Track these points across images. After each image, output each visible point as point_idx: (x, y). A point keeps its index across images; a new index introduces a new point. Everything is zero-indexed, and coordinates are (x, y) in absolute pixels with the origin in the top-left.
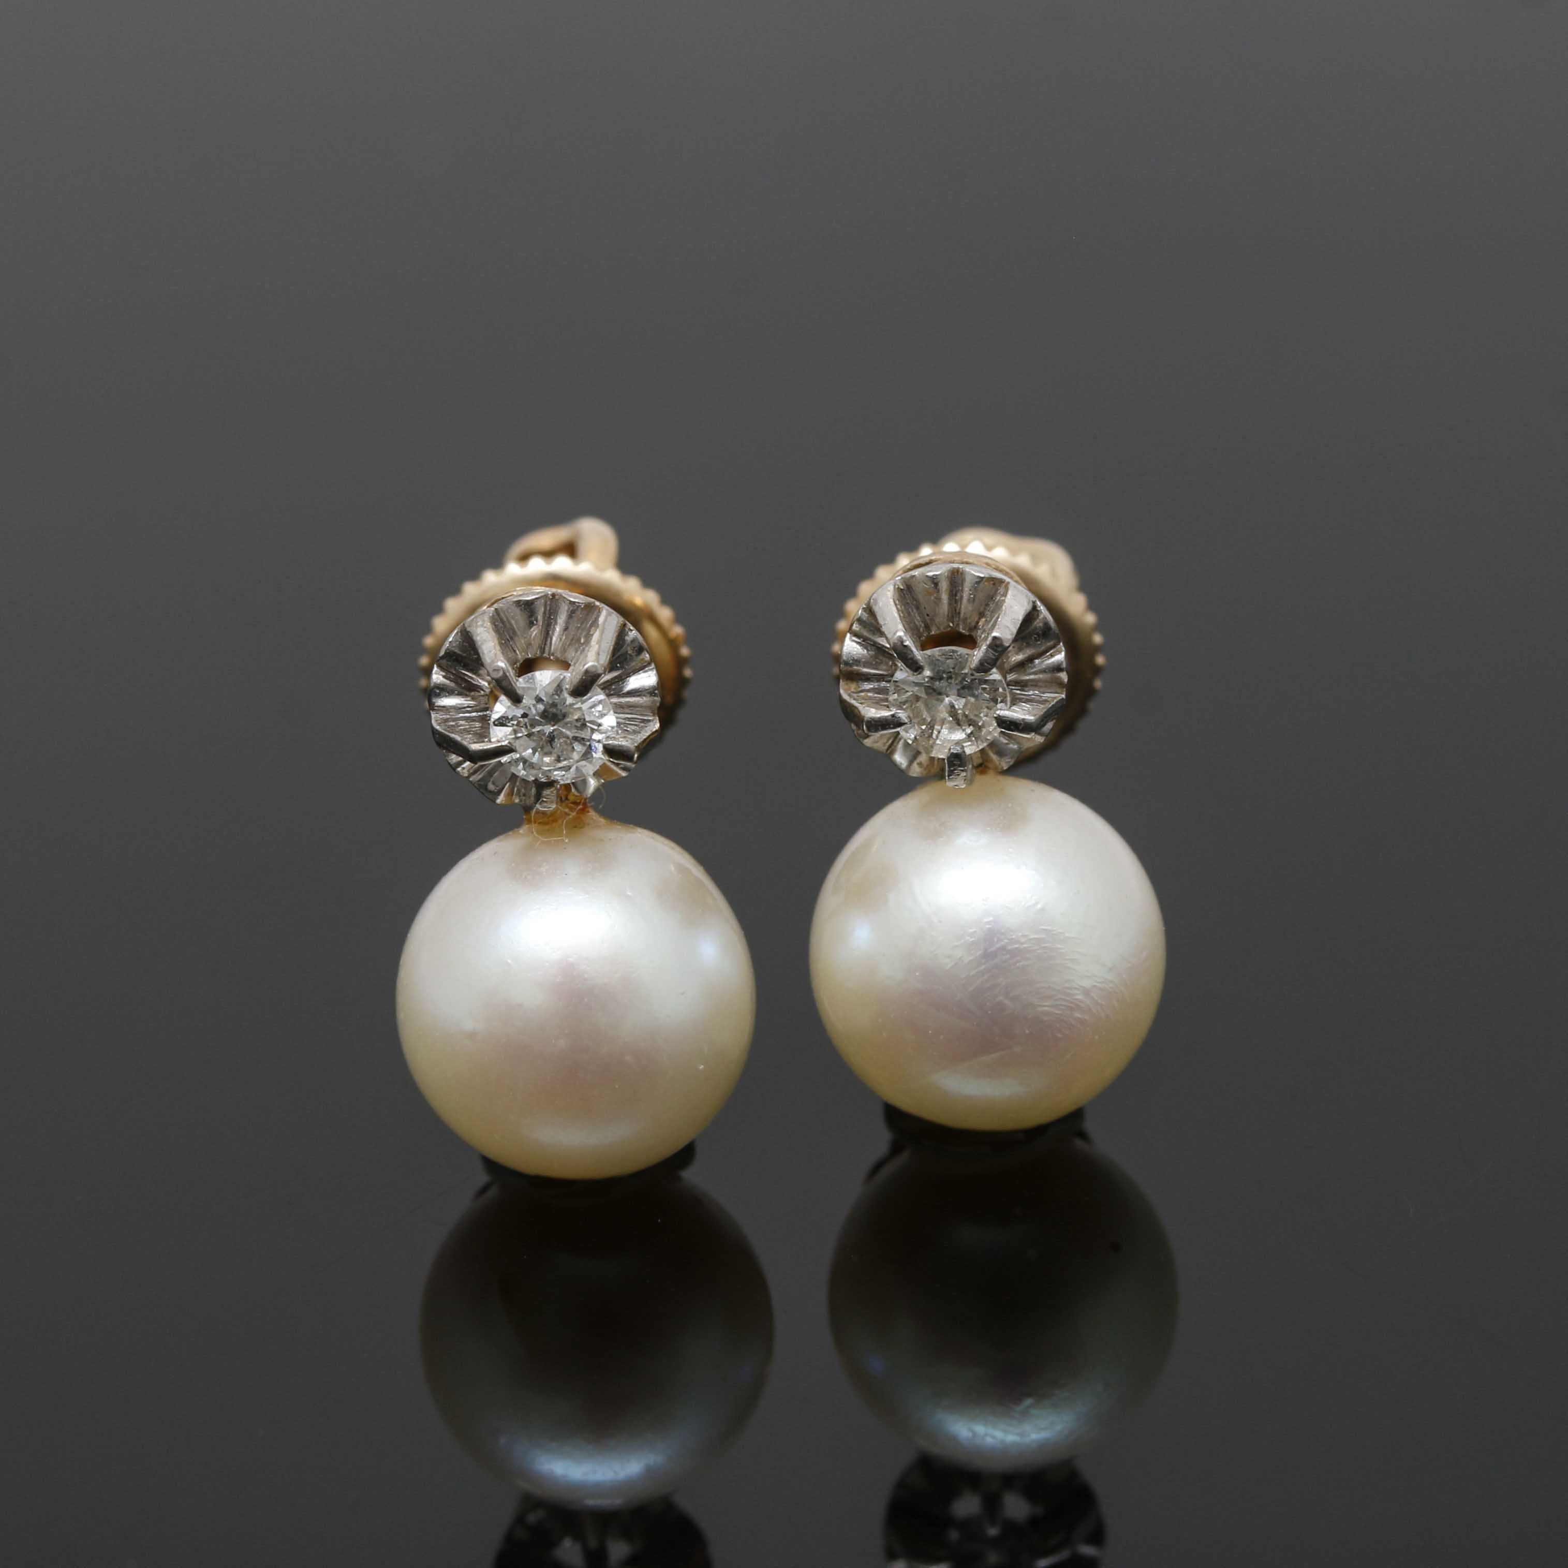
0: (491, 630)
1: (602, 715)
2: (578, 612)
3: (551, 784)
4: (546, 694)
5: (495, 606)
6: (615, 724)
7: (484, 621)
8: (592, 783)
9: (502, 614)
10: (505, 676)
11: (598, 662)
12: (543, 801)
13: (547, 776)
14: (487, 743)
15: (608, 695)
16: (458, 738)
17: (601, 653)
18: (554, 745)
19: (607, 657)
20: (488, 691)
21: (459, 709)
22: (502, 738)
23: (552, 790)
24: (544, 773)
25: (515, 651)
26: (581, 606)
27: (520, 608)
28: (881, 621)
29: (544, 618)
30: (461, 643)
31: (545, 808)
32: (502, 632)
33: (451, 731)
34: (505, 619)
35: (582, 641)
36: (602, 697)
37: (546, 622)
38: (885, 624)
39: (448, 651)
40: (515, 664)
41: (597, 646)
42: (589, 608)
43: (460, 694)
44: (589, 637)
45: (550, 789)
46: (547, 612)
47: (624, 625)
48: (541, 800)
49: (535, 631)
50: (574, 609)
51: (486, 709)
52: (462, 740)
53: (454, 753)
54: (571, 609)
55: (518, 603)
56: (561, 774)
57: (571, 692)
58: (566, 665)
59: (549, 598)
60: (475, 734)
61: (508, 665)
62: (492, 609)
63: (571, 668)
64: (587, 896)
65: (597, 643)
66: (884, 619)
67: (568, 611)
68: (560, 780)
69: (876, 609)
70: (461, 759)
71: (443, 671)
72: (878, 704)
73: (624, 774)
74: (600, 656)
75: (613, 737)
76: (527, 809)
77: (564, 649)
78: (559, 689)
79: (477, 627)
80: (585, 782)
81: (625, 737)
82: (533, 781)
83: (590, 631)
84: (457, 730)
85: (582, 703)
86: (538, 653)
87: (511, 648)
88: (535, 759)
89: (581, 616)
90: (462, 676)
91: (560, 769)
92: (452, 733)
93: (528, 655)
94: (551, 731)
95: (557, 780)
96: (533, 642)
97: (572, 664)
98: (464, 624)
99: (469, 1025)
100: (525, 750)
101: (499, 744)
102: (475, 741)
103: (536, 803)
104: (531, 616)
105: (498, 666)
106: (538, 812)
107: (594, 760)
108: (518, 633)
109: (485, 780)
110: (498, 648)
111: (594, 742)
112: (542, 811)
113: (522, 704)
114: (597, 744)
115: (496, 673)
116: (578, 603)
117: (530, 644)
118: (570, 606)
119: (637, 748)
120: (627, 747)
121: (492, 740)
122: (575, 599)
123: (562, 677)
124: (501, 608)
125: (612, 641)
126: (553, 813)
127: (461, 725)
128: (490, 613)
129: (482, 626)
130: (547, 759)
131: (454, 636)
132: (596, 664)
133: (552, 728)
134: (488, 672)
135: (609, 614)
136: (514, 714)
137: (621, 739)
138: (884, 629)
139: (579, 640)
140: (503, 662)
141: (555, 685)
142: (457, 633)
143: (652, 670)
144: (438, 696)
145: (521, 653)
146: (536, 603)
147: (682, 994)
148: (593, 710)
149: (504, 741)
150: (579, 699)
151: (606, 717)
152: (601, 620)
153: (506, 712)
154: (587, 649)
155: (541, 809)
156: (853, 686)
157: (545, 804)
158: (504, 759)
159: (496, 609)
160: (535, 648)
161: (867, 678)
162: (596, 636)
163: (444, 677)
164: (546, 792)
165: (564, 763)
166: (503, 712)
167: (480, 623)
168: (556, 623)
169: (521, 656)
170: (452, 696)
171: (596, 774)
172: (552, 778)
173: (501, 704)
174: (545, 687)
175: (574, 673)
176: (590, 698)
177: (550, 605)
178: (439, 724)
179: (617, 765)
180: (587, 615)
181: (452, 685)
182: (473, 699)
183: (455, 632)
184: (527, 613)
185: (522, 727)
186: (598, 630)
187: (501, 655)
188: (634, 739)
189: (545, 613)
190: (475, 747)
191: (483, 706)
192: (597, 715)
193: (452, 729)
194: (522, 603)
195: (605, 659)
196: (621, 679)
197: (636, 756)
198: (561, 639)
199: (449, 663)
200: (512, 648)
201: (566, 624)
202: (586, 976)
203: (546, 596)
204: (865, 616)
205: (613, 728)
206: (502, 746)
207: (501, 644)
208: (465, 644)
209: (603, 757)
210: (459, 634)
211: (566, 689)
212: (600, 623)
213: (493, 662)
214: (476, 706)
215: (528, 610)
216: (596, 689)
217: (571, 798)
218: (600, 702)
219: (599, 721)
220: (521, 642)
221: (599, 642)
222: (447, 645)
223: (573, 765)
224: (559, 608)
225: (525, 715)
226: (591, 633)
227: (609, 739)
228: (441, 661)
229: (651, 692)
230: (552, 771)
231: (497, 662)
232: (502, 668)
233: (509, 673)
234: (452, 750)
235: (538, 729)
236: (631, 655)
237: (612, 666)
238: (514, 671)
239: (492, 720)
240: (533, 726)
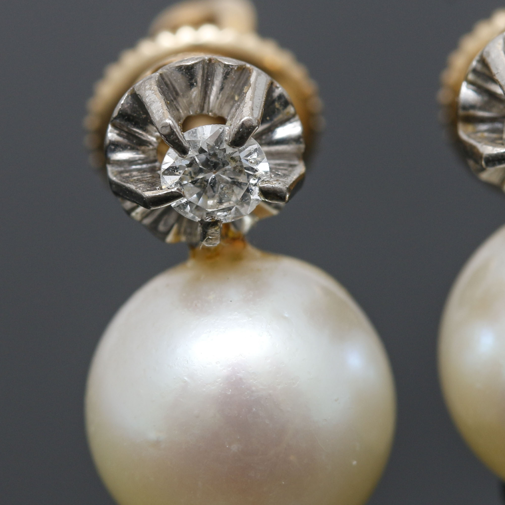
0: (158, 92)
1: (257, 163)
2: (232, 74)
3: (215, 223)
4: (208, 145)
5: (160, 71)
6: (268, 169)
7: (151, 85)
8: (248, 221)
9: (166, 79)
10: (172, 132)
11: (252, 115)
12: (209, 238)
13: (212, 217)
14: (159, 190)
15: (261, 144)
16: (132, 187)
17: (254, 108)
18: (216, 189)
19: (259, 111)
20: (156, 145)
21: (131, 162)
22: (171, 186)
23: (216, 228)
24: (208, 214)
25: (178, 110)
26: (234, 68)
27: (181, 72)
28: (494, 71)
29: (202, 80)
30: (132, 105)
31: (210, 244)
32: (166, 93)
33: (126, 181)
34: (169, 83)
35: (236, 98)
36: (256, 146)
37: (205, 83)
38: (498, 73)
39: (120, 112)
40: (179, 120)
41: (251, 102)
42: (242, 70)
43: (132, 149)
44: (242, 95)
45: (214, 227)
46: (205, 75)
47: (272, 84)
48: (207, 238)
49: (195, 92)
50: (228, 71)
51: (155, 161)
52: (137, 188)
53: (129, 200)
54: (226, 71)
55: (180, 68)
56: (223, 214)
57: (231, 143)
58: (222, 120)
59: (206, 62)
60: (148, 183)
61: (174, 122)
62: (157, 74)
63: (228, 123)
64: (251, 319)
65: (250, 100)
66: (497, 69)
67: (223, 73)
68: (223, 219)
69: (489, 60)
70: (135, 204)
71: (117, 130)
72: (493, 142)
73: (275, 212)
74: (254, 111)
75: (268, 181)
76: (193, 246)
77: (221, 105)
78: (219, 140)
79: (145, 90)
80: (241, 221)
81: (277, 180)
82: (199, 221)
83: (243, 90)
84: (131, 180)
85: (240, 153)
86: (198, 111)
87: (174, 107)
88: (200, 203)
89: (234, 77)
90: (133, 133)
91: (223, 210)
92: (128, 183)
93: (190, 113)
94: (214, 177)
95: (221, 219)
96: (193, 102)
97: (229, 118)
98: (134, 89)
99: (153, 435)
100: (191, 195)
101: (170, 191)
102: (148, 189)
103: (202, 241)
104: (191, 79)
105: (167, 123)
106: (204, 248)
107: (252, 201)
108: (181, 94)
109: (156, 222)
110: (165, 107)
111: (252, 186)
112: (207, 247)
113: (188, 155)
114: (253, 188)
115: (164, 129)
116: (232, 66)
117: (191, 103)
118: (225, 68)
119: (289, 189)
120: (279, 188)
121: (163, 187)
122: (229, 62)
123: (221, 130)
124: (165, 73)
125: (262, 97)
126: (216, 249)
127: (134, 176)
128: (156, 78)
129: (150, 89)
130: (210, 202)
131: (126, 99)
132: (251, 118)
133: (214, 175)
134: (157, 128)
135: (258, 75)
136: (181, 164)
137: (274, 182)
138: (497, 77)
139: (233, 98)
140: (170, 119)
141: (216, 138)
142: (128, 97)
143: (296, 121)
144: (114, 151)
145: (183, 112)
146: (195, 67)
147: (336, 400)
148: (249, 158)
149: (173, 188)
150: (236, 150)
151: (261, 164)
152: (252, 79)
153: (174, 162)
154: (242, 105)
155: (207, 245)
156: (470, 128)
157: (211, 241)
158: (173, 204)
159: (161, 74)
160: (195, 107)
161: (482, 120)
162: (249, 94)
163: (118, 135)
164: (211, 231)
165: (225, 205)
166: (172, 163)
167: (148, 87)
168: (213, 84)
169: (183, 114)
170: (125, 151)
171: (253, 214)
172: (216, 219)
173: (169, 156)
174: (207, 140)
175: (232, 127)
176: (246, 148)
177: (208, 69)
178: (115, 176)
179: (269, 204)
180: (241, 74)
181: (125, 141)
182: (144, 152)
183: (126, 95)
184: (187, 76)
185: (187, 175)
186: (250, 88)
187: (168, 114)
188: (285, 182)
189: (203, 76)
190: (149, 194)
191: (152, 158)
192: (253, 162)
193: (127, 179)
194: (183, 68)
195: (258, 113)
196: (271, 130)
197: (288, 196)
198: (218, 98)
199: (122, 123)
200: (176, 107)
201: (222, 85)
202: (254, 388)
203: (204, 61)
204: (479, 67)
205: (266, 173)
206: (172, 192)
207: (167, 104)
208: (135, 105)
209: (258, 198)
210: (130, 97)
211: (226, 140)
212: (251, 83)
213: (161, 120)
214: (146, 158)
215: (189, 74)
216: (251, 140)
217: (231, 235)
218: (256, 150)
219: (255, 167)
220: (183, 101)
221: (252, 99)
222: (119, 107)
223: (233, 207)
224: (215, 71)
225: (189, 165)
226: (245, 91)
227: (265, 183)
228: (115, 121)
229: (296, 140)
230: (215, 213)
231: (165, 119)
232: (170, 125)
233: (176, 128)
234: (128, 198)
235: (200, 176)
236: (278, 109)
237: (263, 120)
238: (179, 127)
239: (162, 170)
240: (196, 173)
